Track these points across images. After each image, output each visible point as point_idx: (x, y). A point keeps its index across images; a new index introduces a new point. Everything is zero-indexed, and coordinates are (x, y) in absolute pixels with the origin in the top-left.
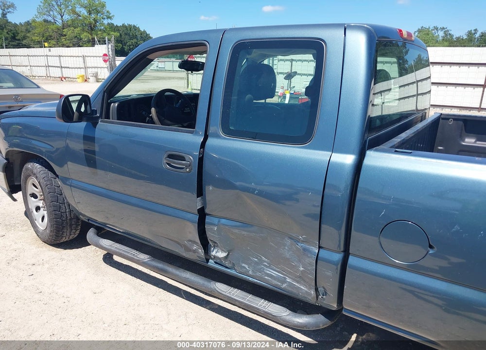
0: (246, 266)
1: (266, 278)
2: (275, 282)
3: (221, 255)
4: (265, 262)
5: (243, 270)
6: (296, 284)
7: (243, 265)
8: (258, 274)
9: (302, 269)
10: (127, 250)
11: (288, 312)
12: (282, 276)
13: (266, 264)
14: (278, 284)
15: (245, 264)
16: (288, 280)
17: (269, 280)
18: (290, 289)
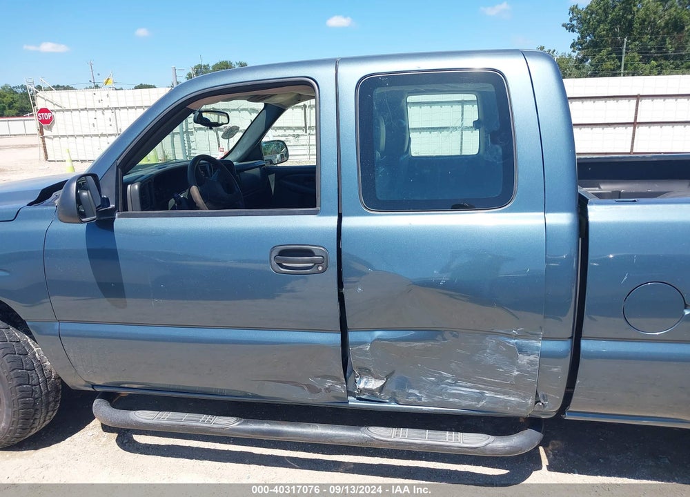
0: (416, 392)
1: (451, 400)
2: (465, 403)
3: (374, 384)
4: (448, 378)
5: (412, 399)
6: (502, 397)
7: (411, 391)
8: (437, 398)
9: (517, 373)
10: (191, 418)
11: (492, 438)
12: (478, 391)
13: (450, 381)
14: (472, 404)
15: (413, 389)
16: (488, 394)
17: (454, 402)
18: (491, 406)
